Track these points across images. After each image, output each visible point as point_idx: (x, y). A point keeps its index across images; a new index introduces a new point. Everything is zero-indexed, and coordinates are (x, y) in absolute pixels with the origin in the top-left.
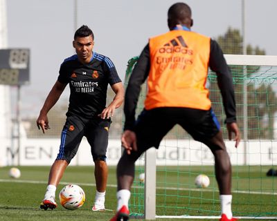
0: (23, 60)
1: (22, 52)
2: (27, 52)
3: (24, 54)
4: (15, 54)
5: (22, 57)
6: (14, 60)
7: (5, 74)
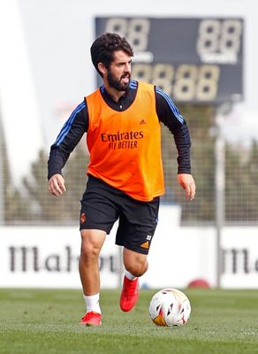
0: (229, 44)
1: (227, 25)
2: (237, 25)
3: (231, 30)
4: (210, 30)
5: (226, 36)
6: (208, 44)
7: (187, 75)
